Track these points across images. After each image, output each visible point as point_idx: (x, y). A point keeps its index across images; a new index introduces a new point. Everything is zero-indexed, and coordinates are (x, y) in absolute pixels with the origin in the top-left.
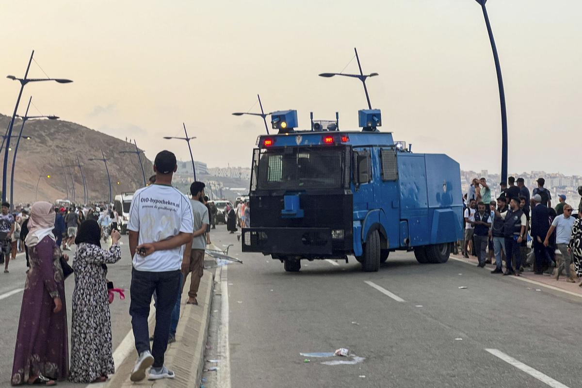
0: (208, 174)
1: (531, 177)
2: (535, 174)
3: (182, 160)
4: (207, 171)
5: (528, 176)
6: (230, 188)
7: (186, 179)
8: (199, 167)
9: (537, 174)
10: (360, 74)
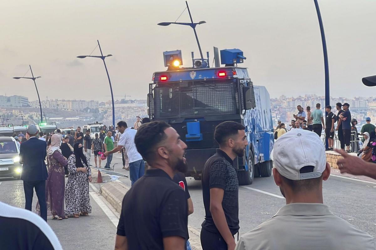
0: (30, 106)
1: (305, 100)
2: (308, 97)
3: (7, 96)
4: (29, 104)
5: (302, 99)
6: (50, 118)
7: (11, 111)
8: (22, 101)
9: (310, 97)
10: (191, 22)
